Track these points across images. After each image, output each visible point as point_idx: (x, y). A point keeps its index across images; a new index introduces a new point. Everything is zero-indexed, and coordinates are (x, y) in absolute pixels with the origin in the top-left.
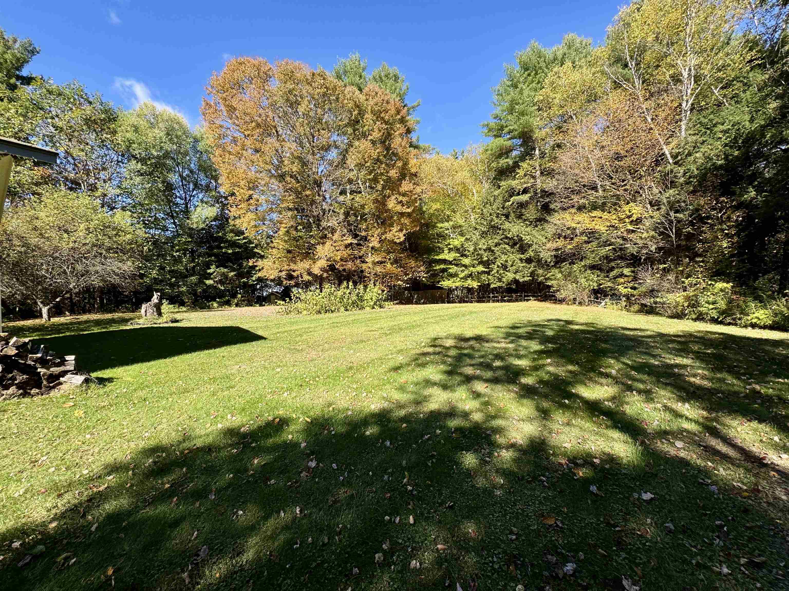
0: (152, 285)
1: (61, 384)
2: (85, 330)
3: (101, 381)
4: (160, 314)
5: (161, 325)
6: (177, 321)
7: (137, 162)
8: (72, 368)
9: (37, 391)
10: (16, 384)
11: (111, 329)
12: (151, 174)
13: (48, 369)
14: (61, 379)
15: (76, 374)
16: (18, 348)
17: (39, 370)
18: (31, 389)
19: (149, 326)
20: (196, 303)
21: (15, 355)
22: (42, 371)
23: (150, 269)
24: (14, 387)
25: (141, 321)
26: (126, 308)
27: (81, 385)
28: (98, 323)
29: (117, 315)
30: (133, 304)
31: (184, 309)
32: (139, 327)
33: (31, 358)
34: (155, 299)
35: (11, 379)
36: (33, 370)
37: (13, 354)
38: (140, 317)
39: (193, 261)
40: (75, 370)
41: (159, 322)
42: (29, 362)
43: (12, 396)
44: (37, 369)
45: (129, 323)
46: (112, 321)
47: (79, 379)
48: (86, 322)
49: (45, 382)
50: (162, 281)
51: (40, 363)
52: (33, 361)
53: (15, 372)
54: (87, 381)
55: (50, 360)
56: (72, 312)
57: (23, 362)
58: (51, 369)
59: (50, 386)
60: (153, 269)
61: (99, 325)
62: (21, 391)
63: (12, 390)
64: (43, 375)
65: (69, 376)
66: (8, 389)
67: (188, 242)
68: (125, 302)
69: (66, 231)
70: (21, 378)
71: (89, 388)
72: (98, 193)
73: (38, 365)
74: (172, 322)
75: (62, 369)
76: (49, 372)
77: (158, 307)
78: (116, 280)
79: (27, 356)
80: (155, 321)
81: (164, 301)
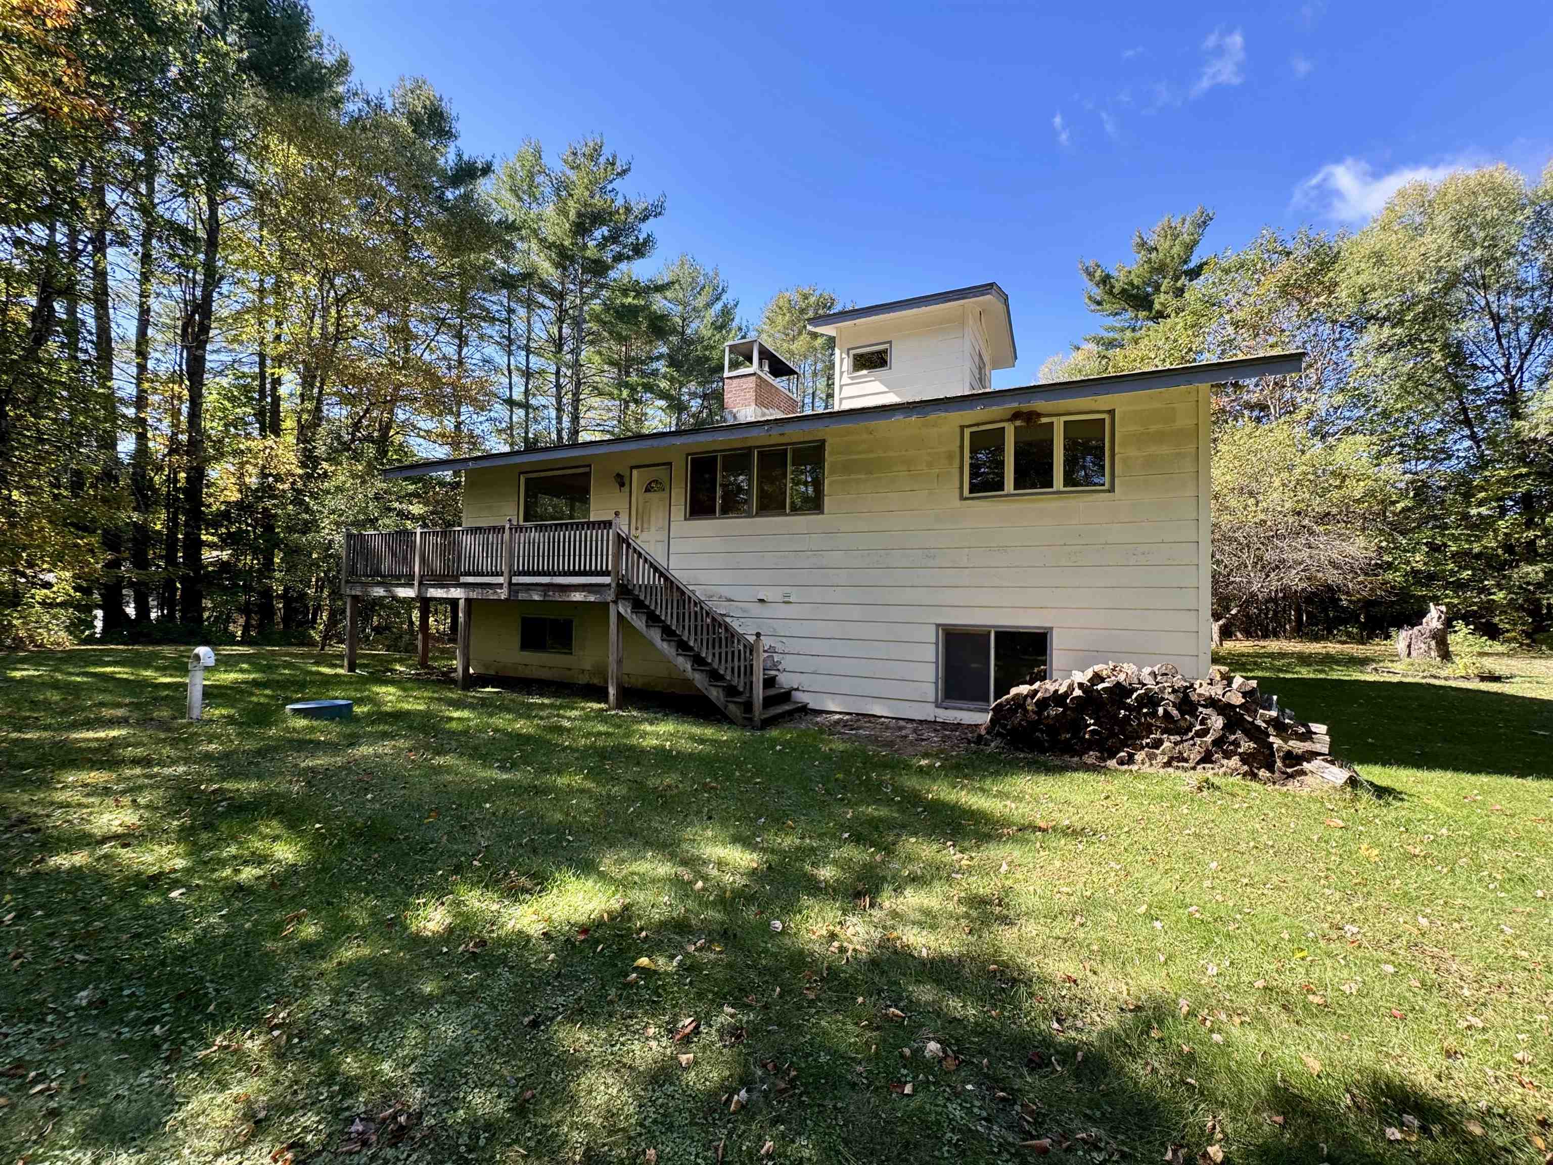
0: (1408, 587)
1: (1303, 773)
2: (1287, 672)
3: (1381, 792)
4: (1446, 655)
5: (1453, 684)
6: (1497, 679)
7: (1381, 326)
8: (1326, 750)
9: (1268, 774)
10: (1240, 754)
11: (1335, 676)
12: (1412, 340)
13: (1285, 741)
14: (1305, 764)
15: (1332, 763)
16: (1245, 694)
17: (1271, 739)
18: (1259, 769)
19: (1417, 680)
20: (1540, 636)
21: (1241, 706)
22: (1276, 742)
23: (1405, 551)
24: (1237, 757)
25: (1398, 667)
26: (1349, 634)
27: (1342, 789)
28: (1304, 660)
29: (1332, 648)
30: (1363, 627)
31: (1498, 647)
32: (1395, 679)
33: (1262, 715)
34: (1433, 618)
35: (1233, 743)
36: (1263, 736)
37: (1238, 703)
38: (1394, 657)
39: (1529, 524)
40: (1329, 754)
41: (1443, 673)
42: (1259, 722)
43: (1234, 772)
44: (1268, 736)
45: (1369, 669)
46: (1328, 660)
47: (1338, 775)
48: (1282, 655)
49: (1279, 764)
50: (1431, 577)
51: (1275, 729)
52: (1264, 721)
53: (1239, 734)
54: (1353, 782)
55: (1291, 726)
56: (1248, 635)
57: (1250, 719)
58: (1291, 743)
59: (1286, 773)
60: (1414, 551)
61: (1309, 665)
62: (1246, 768)
63: (1235, 761)
64: (1278, 750)
65: (1317, 763)
66: (1229, 758)
67: (1520, 475)
68: (1345, 622)
69: (1251, 494)
70: (1247, 746)
71: (1355, 799)
72: (1300, 415)
73: (1271, 730)
74: (1483, 679)
75: (1307, 746)
76: (1286, 748)
77: (1440, 640)
78: (1333, 577)
79: (1256, 711)
80: (1434, 672)
81: (1459, 624)
